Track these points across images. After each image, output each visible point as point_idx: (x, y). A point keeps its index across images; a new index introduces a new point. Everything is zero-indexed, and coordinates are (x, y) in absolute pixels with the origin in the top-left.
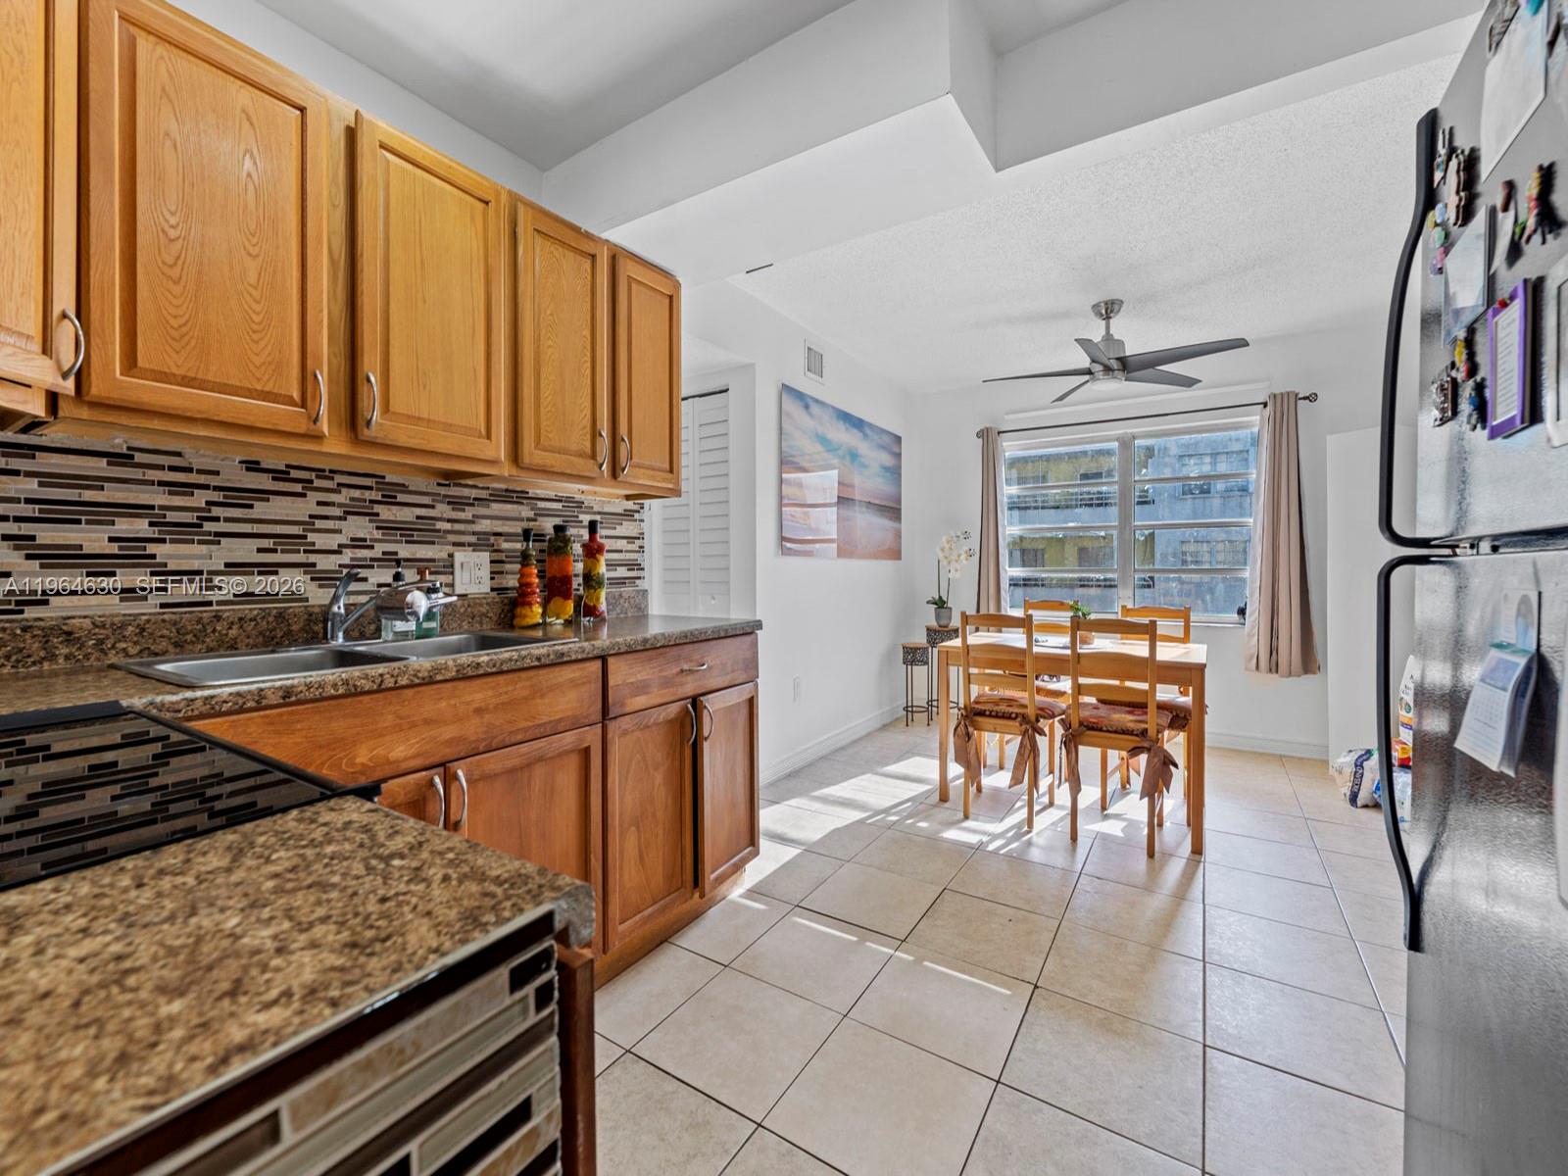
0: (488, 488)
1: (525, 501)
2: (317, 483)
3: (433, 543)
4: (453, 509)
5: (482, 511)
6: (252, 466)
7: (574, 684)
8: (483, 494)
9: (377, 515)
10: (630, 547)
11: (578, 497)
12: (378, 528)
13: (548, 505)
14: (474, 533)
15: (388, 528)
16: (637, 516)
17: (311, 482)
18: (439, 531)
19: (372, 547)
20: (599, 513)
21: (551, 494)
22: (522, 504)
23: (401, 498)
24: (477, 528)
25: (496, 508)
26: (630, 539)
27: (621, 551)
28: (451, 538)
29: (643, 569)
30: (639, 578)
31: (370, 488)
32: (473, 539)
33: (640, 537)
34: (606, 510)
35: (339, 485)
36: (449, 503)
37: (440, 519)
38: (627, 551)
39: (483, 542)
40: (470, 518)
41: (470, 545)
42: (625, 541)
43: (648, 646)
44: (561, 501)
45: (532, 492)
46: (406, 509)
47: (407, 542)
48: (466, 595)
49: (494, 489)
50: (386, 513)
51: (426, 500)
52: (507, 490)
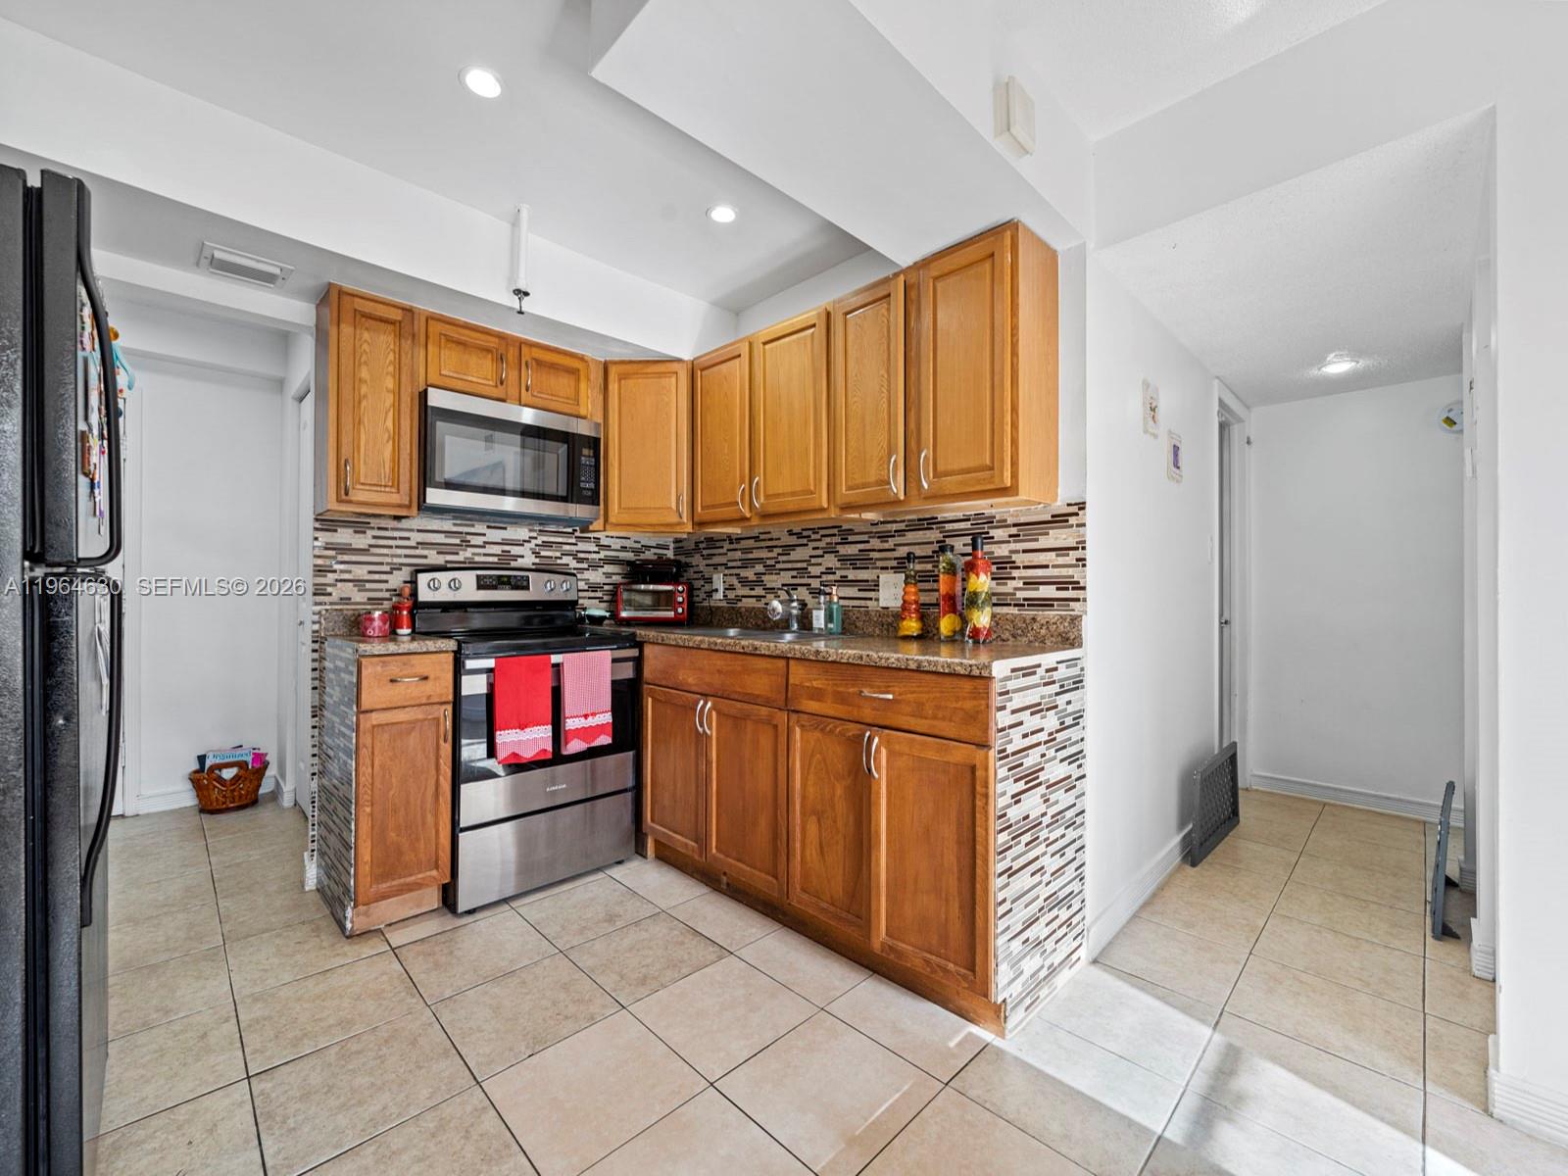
0: (904, 521)
1: (934, 526)
2: (813, 537)
3: (868, 568)
4: (882, 542)
5: (898, 540)
6: (791, 533)
7: (766, 671)
8: (902, 526)
9: (838, 552)
10: (1061, 560)
11: (988, 512)
12: (839, 560)
13: (956, 526)
14: (895, 559)
15: (843, 559)
16: (1073, 520)
17: (810, 536)
18: (872, 559)
19: (835, 573)
20: (1015, 525)
21: (960, 515)
22: (932, 529)
23: (851, 538)
24: (896, 554)
25: (911, 537)
26: (1061, 550)
27: (1047, 567)
28: (879, 564)
29: (1084, 588)
30: (1078, 600)
31: (834, 535)
32: (894, 563)
33: (1081, 545)
34: (1023, 520)
35: (822, 536)
36: (879, 537)
37: (874, 550)
38: (1054, 566)
39: (901, 565)
40: (893, 547)
41: (892, 568)
42: (1053, 554)
43: (820, 658)
44: (968, 520)
45: (941, 517)
46: (853, 546)
47: (853, 569)
48: (888, 608)
49: (909, 521)
50: (844, 550)
51: (865, 538)
52: (919, 520)
